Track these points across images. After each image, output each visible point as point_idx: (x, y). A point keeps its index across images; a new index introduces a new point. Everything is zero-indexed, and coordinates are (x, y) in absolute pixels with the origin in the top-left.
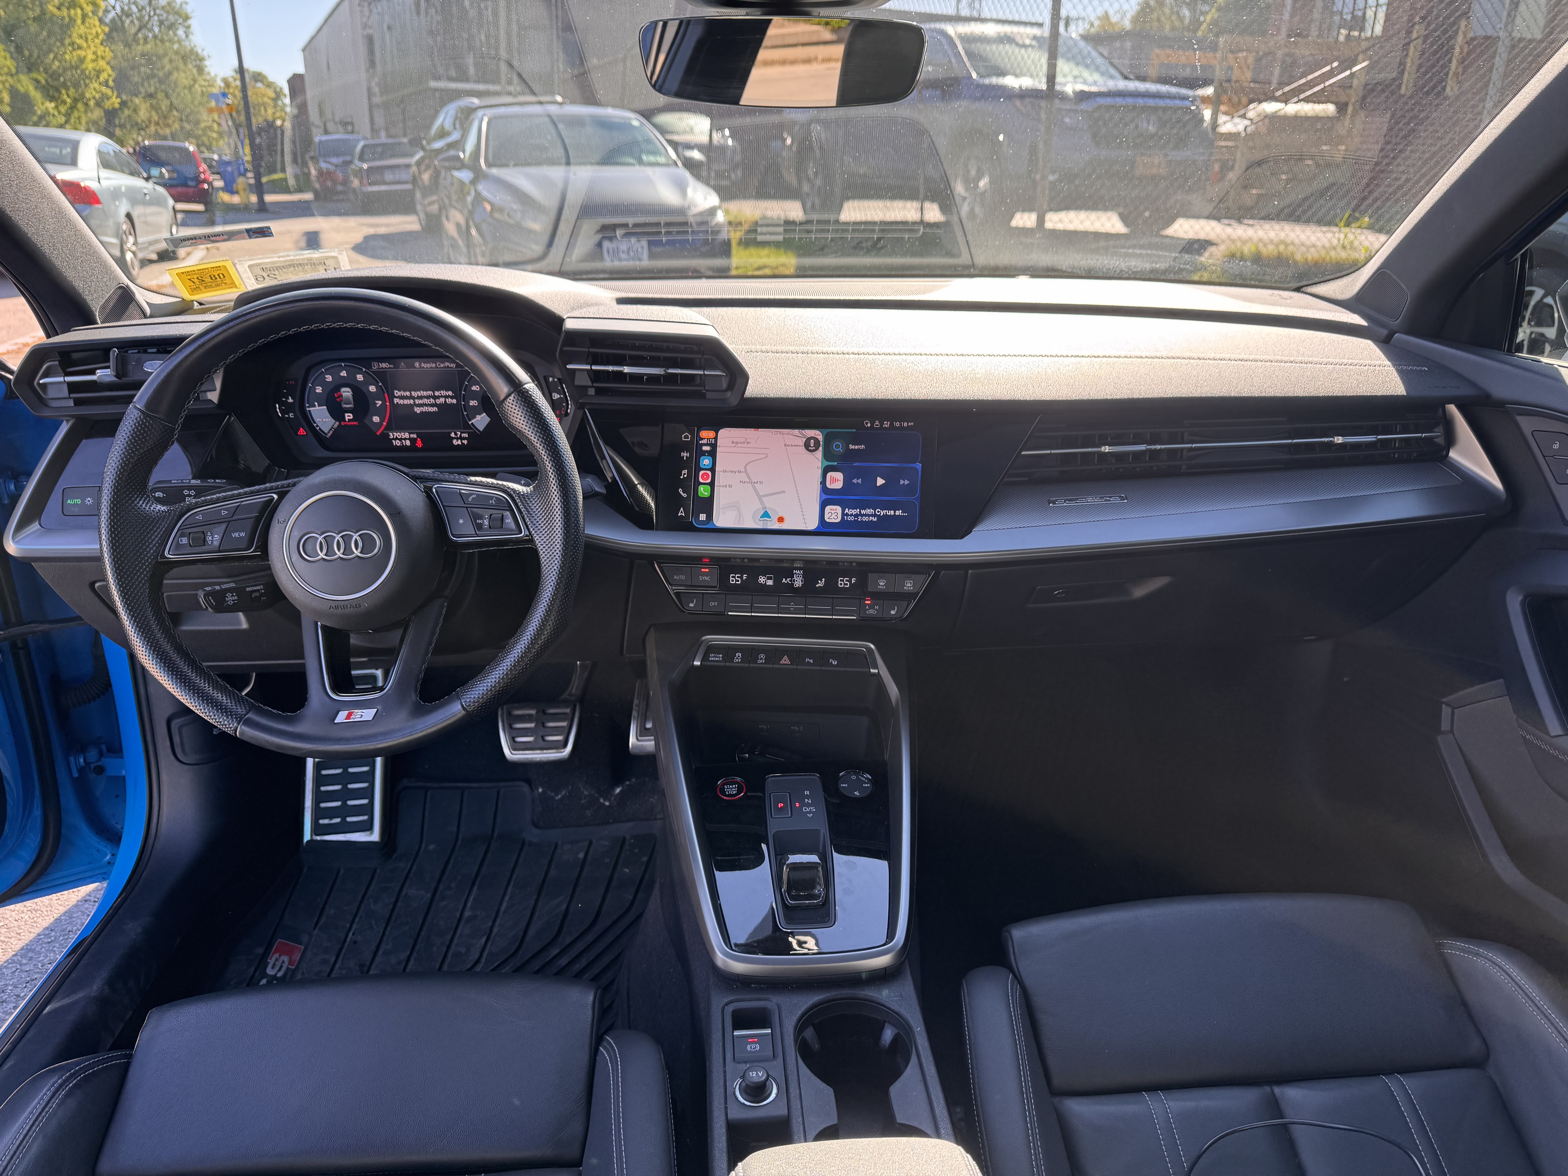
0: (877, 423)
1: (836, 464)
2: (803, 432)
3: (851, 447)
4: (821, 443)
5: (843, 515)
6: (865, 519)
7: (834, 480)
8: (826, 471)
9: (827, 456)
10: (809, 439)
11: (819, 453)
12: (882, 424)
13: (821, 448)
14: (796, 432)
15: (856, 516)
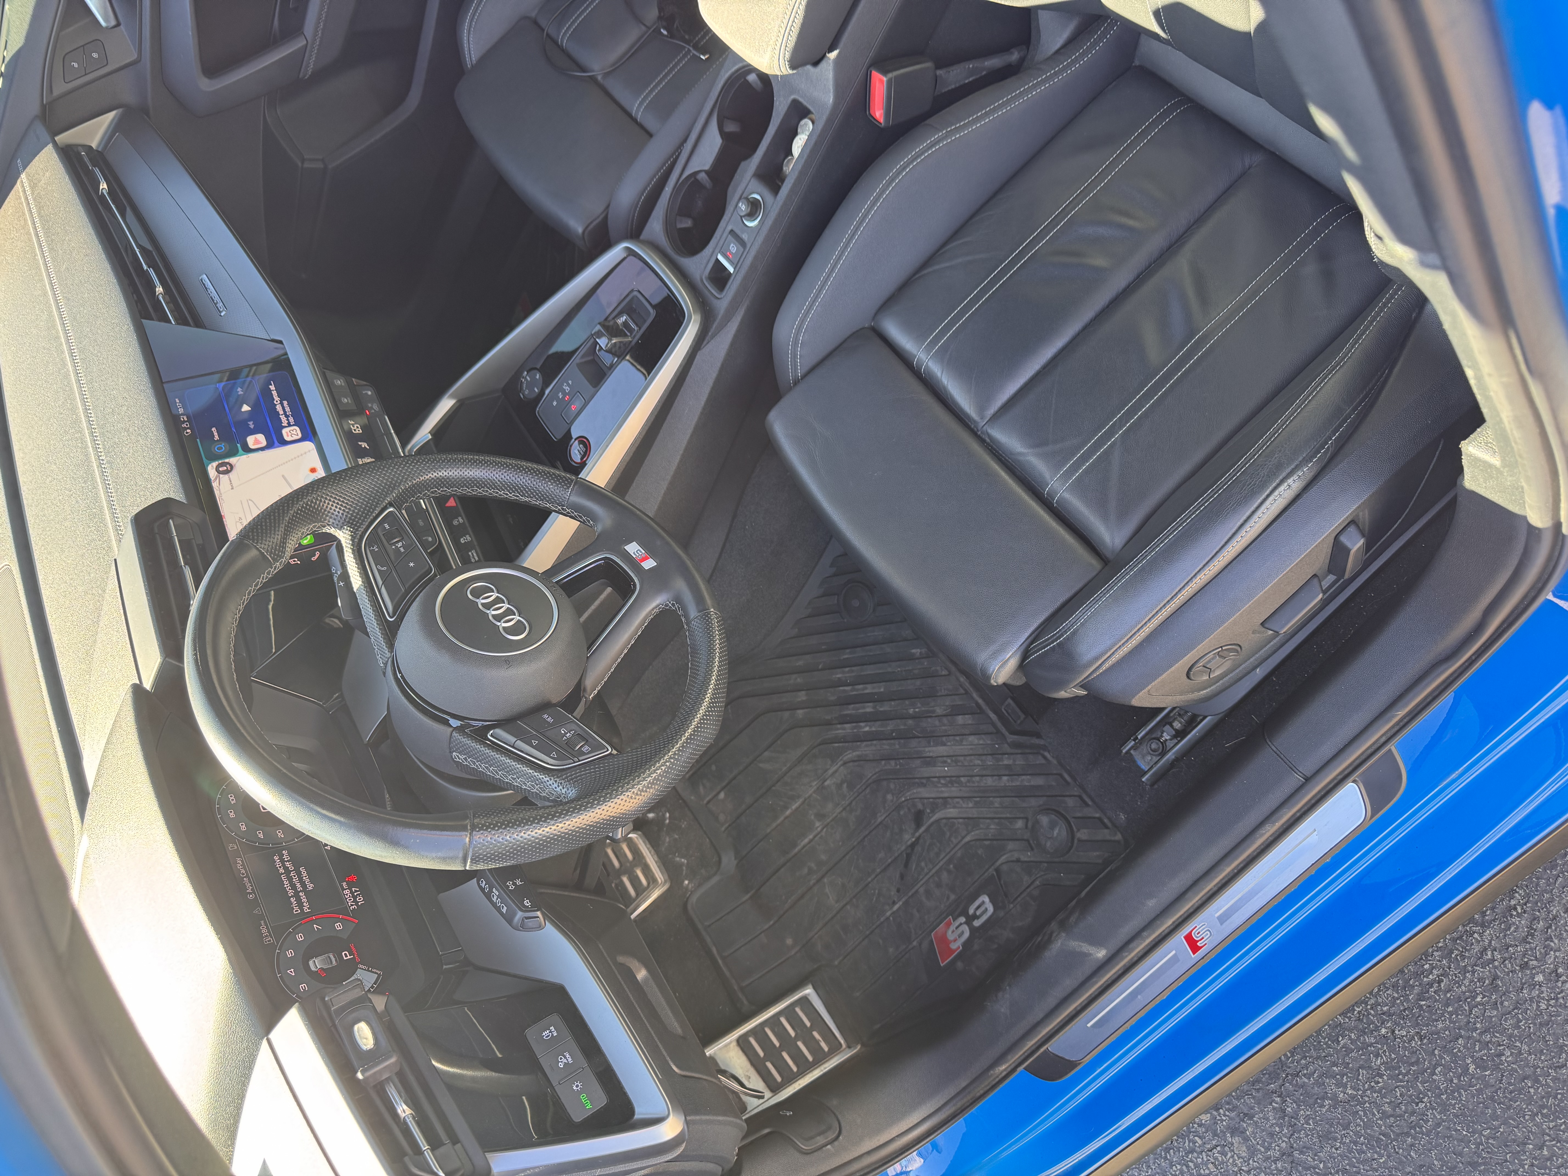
0: (184, 425)
1: (239, 445)
2: (213, 479)
3: (217, 437)
4: (220, 462)
5: (289, 425)
6: (288, 409)
7: (257, 442)
8: (247, 450)
9: (233, 453)
10: (219, 472)
11: (232, 460)
12: (184, 422)
13: (227, 460)
14: (215, 485)
15: (287, 416)
